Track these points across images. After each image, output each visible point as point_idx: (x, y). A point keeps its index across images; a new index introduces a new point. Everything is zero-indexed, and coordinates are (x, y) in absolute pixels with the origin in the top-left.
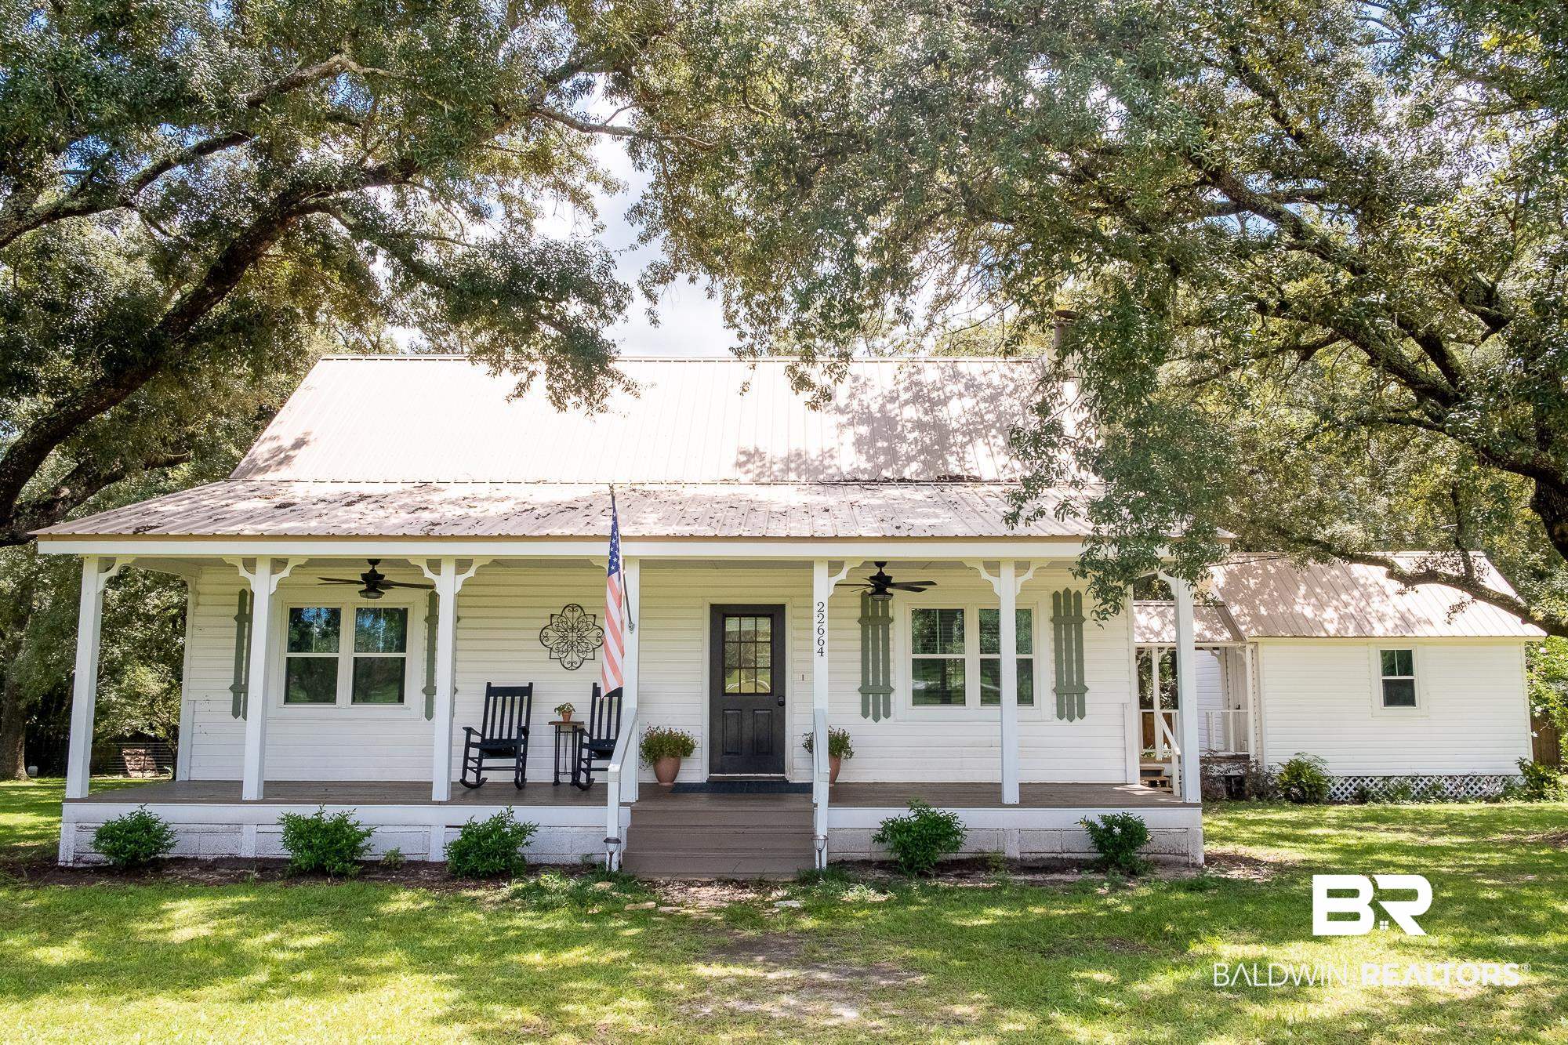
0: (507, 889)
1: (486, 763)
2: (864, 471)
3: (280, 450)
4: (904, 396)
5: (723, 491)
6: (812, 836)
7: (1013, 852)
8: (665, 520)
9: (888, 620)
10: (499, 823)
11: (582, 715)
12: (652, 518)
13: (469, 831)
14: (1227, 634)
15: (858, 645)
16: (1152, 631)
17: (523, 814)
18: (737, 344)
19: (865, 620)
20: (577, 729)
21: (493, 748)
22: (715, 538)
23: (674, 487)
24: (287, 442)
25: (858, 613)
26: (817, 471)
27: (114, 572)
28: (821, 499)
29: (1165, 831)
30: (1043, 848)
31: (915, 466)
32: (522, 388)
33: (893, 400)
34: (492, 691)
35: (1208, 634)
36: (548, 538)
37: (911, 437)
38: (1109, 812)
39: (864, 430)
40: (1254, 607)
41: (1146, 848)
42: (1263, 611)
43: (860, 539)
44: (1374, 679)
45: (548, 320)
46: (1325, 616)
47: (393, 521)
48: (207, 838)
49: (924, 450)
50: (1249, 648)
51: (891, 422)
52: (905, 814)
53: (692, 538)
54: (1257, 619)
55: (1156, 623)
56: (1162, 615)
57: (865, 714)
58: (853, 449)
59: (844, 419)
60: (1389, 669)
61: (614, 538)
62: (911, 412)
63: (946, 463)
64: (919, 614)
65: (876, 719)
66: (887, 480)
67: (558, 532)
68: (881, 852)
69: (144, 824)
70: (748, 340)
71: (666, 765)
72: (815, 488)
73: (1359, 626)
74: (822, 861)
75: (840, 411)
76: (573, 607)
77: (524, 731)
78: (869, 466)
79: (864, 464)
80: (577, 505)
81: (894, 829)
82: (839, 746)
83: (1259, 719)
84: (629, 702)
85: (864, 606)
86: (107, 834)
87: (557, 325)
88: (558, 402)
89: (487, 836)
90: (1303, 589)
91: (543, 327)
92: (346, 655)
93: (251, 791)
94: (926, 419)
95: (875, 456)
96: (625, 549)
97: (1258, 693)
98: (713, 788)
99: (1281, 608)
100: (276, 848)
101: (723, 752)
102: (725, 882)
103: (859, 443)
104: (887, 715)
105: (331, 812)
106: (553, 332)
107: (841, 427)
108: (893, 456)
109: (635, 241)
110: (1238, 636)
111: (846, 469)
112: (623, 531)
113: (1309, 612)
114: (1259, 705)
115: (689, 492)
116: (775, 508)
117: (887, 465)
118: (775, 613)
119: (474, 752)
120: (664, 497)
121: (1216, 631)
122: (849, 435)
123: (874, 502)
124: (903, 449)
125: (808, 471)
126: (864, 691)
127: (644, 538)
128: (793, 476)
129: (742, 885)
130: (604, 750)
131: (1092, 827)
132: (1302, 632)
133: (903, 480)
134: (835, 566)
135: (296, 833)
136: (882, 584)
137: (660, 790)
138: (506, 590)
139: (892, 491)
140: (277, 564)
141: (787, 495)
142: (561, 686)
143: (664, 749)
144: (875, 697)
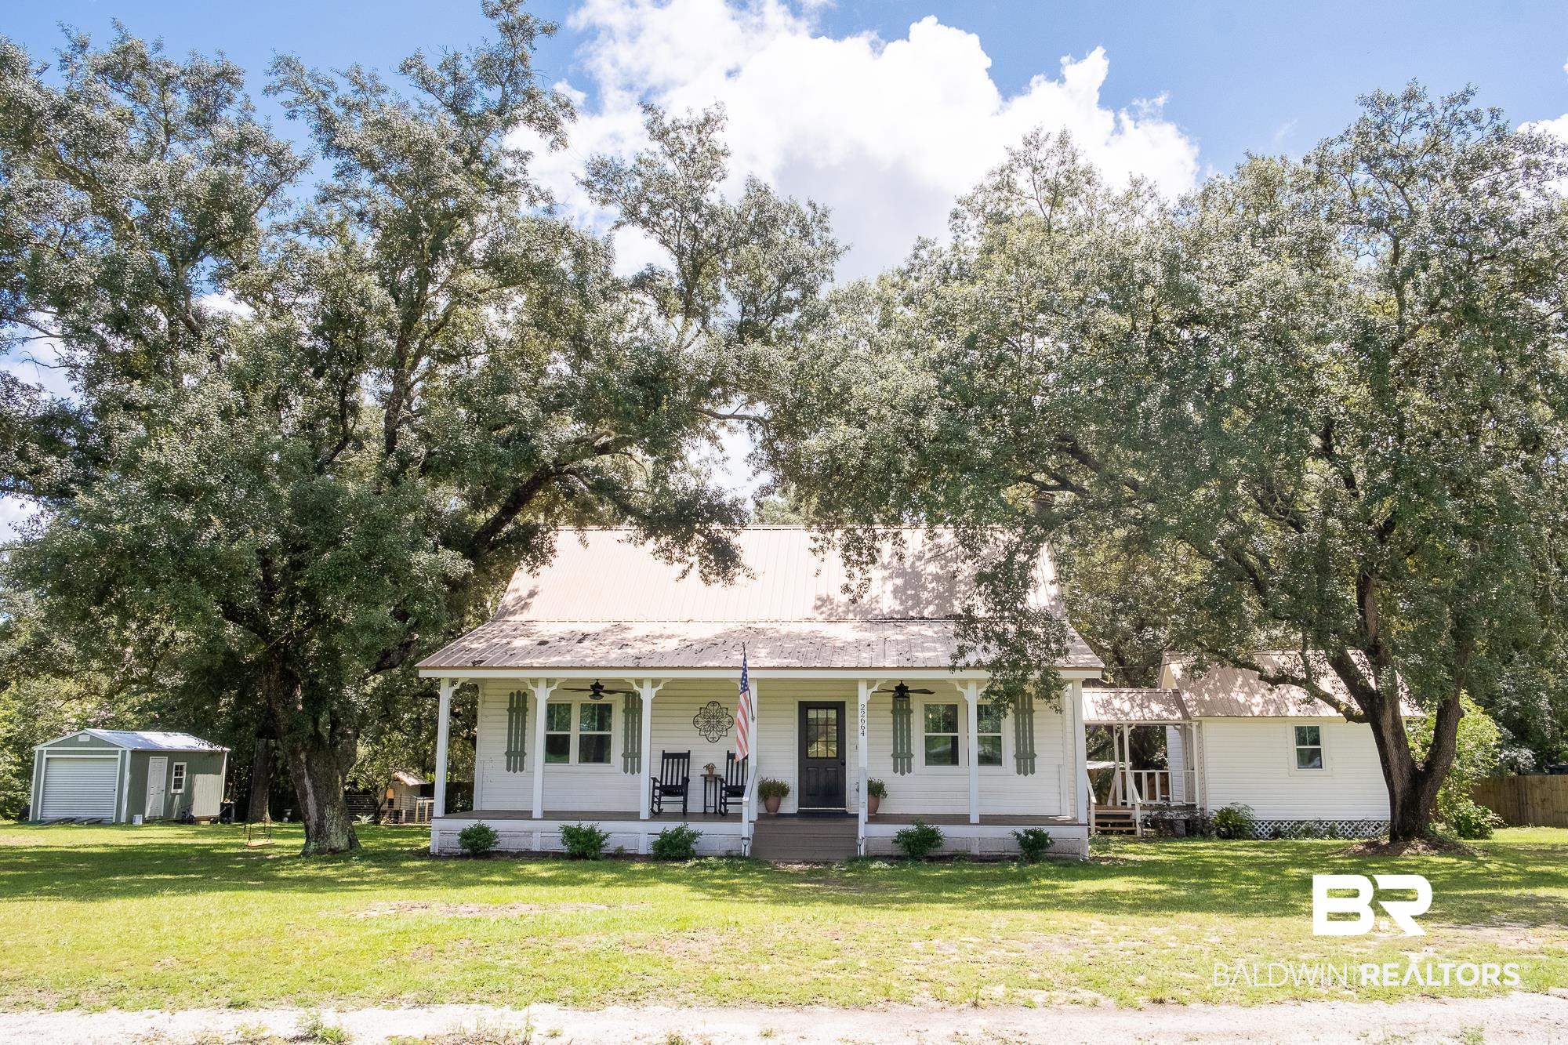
0: (690, 863)
1: (664, 799)
2: (898, 612)
3: (520, 599)
4: (928, 555)
5: (806, 628)
6: (856, 837)
7: (976, 851)
8: (770, 654)
9: (909, 712)
10: (680, 831)
11: (721, 770)
12: (763, 653)
13: (664, 835)
14: (1179, 715)
15: (891, 727)
16: (1123, 712)
17: (693, 827)
18: (814, 545)
19: (894, 712)
20: (717, 778)
21: (668, 790)
22: (801, 668)
23: (774, 625)
24: (524, 593)
25: (891, 707)
26: (867, 612)
27: (457, 687)
28: (867, 635)
29: (1067, 840)
30: (993, 849)
31: (931, 608)
32: (685, 573)
33: (920, 558)
34: (665, 756)
35: (1165, 714)
36: (706, 668)
37: (930, 586)
38: (1029, 828)
39: (899, 581)
40: (1200, 694)
41: (1051, 849)
42: (1207, 697)
43: (884, 668)
44: (1290, 747)
45: (700, 532)
46: (1254, 701)
47: (613, 655)
48: (513, 840)
49: (939, 596)
50: (1195, 724)
51: (918, 575)
52: (911, 828)
53: (788, 668)
54: (1201, 703)
55: (1127, 706)
56: (1132, 700)
57: (895, 771)
58: (891, 596)
59: (886, 573)
60: (1301, 740)
61: (745, 669)
62: (933, 568)
63: (952, 606)
64: (928, 708)
65: (903, 773)
66: (913, 618)
67: (711, 664)
68: (897, 850)
69: (484, 830)
70: (820, 543)
71: (772, 801)
72: (865, 625)
73: (1278, 709)
74: (862, 852)
75: (884, 567)
76: (714, 703)
77: (686, 780)
78: (900, 608)
79: (898, 608)
80: (718, 641)
81: (904, 836)
82: (876, 791)
83: (1202, 778)
84: (752, 763)
85: (894, 704)
86: (465, 836)
87: (706, 537)
88: (705, 579)
89: (676, 837)
90: (1240, 680)
91: (697, 536)
92: (575, 733)
93: (537, 814)
94: (941, 572)
95: (906, 600)
96: (750, 674)
97: (1201, 758)
98: (800, 815)
99: (1221, 695)
100: (557, 845)
101: (807, 794)
102: (806, 863)
103: (896, 591)
104: (909, 771)
105: (586, 825)
106: (702, 539)
107: (884, 579)
108: (916, 599)
109: (750, 475)
110: (1186, 716)
111: (886, 611)
112: (749, 663)
113: (1241, 698)
114: (1202, 767)
115: (784, 629)
116: (839, 644)
117: (912, 608)
118: (839, 707)
119: (657, 792)
120: (769, 633)
121: (1172, 713)
122: (889, 586)
123: (900, 637)
124: (925, 595)
125: (861, 612)
126: (895, 756)
127: (760, 668)
128: (851, 616)
129: (817, 864)
130: (738, 791)
131: (1019, 835)
132: (1234, 713)
133: (922, 618)
134: (871, 683)
135: (570, 835)
136: (902, 691)
137: (769, 816)
138: (673, 692)
139: (914, 628)
140: (550, 682)
141: (846, 632)
142: (708, 754)
143: (771, 792)
144: (901, 759)
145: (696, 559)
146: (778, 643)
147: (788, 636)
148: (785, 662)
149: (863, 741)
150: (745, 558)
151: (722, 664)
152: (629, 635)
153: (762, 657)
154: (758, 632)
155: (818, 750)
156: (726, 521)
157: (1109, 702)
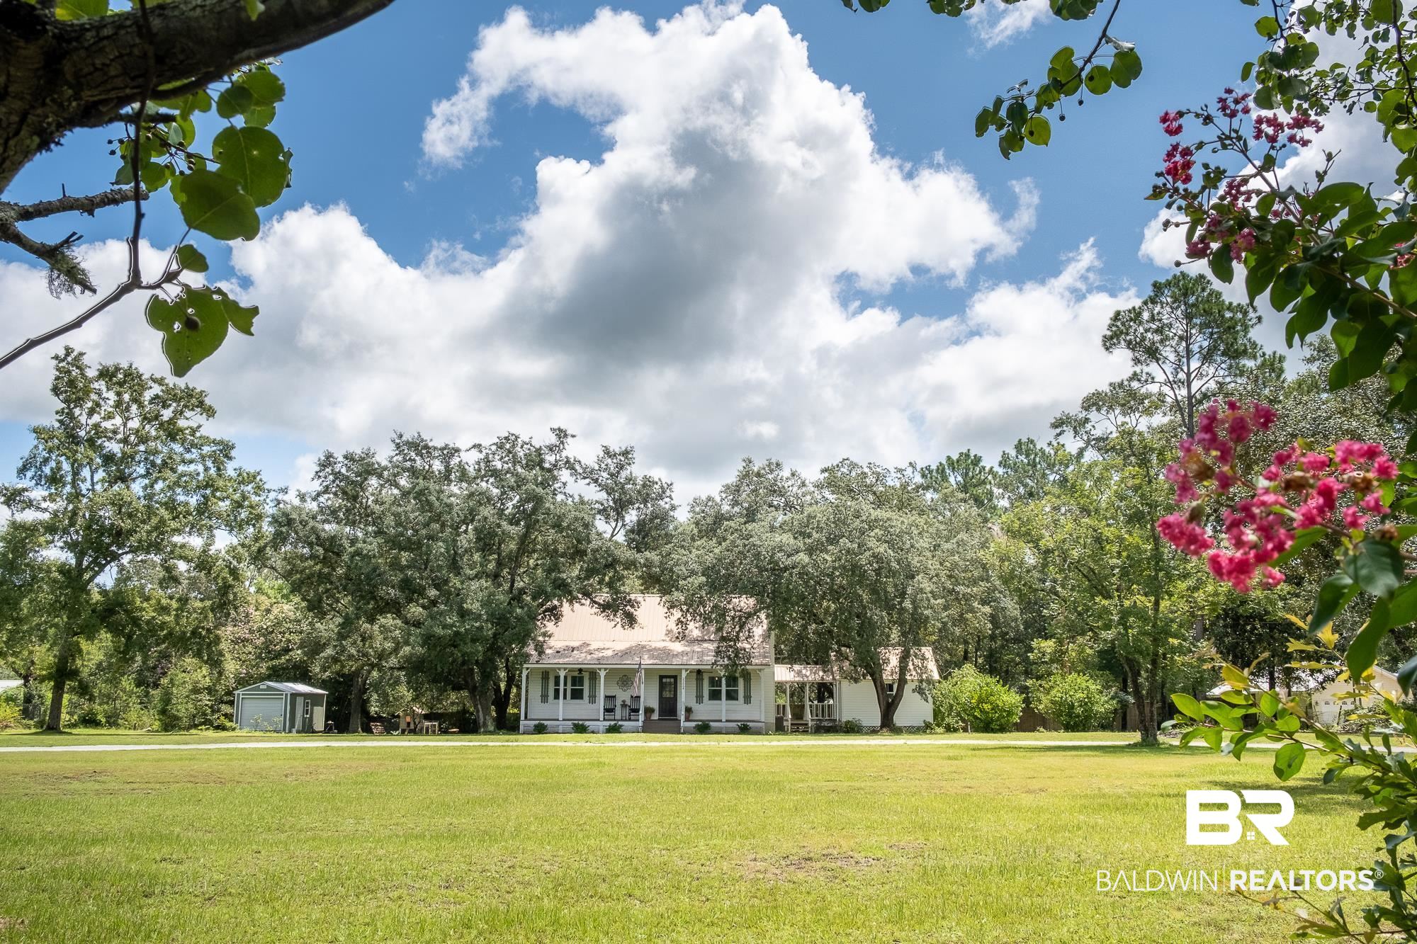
2: (700, 637)
5: (662, 645)
6: (680, 727)
7: (724, 731)
8: (649, 658)
9: (702, 680)
10: (616, 724)
11: (629, 702)
12: (646, 657)
13: (610, 726)
14: (831, 678)
15: (695, 686)
17: (620, 723)
19: (696, 680)
20: (626, 705)
21: (608, 710)
22: (660, 663)
23: (650, 644)
27: (528, 671)
28: (686, 648)
29: (757, 727)
30: (730, 731)
32: (615, 625)
34: (607, 697)
35: (825, 677)
36: (623, 663)
38: (743, 723)
41: (750, 730)
43: (693, 664)
47: (590, 658)
48: (552, 728)
50: (838, 682)
52: (700, 723)
53: (656, 664)
56: (811, 670)
57: (697, 702)
58: (698, 629)
61: (639, 664)
64: (709, 679)
65: (699, 704)
66: (706, 640)
67: (627, 662)
68: (695, 731)
69: (543, 725)
71: (649, 713)
72: (686, 643)
74: (682, 731)
76: (625, 676)
77: (615, 706)
79: (700, 635)
80: (628, 651)
81: (697, 726)
82: (689, 710)
83: (840, 707)
84: (641, 699)
85: (696, 677)
86: (536, 726)
89: (615, 726)
92: (569, 688)
93: (561, 719)
96: (641, 666)
97: (840, 697)
98: (659, 717)
100: (569, 730)
101: (662, 712)
104: (702, 702)
105: (580, 722)
108: (708, 631)
110: (834, 678)
111: (695, 636)
112: (641, 661)
114: (840, 702)
115: (654, 645)
116: (675, 653)
117: (706, 635)
118: (675, 678)
119: (604, 711)
120: (647, 647)
122: (697, 625)
123: (700, 649)
124: (712, 629)
126: (697, 697)
127: (645, 664)
128: (680, 639)
130: (636, 711)
131: (739, 726)
133: (710, 640)
134: (686, 670)
135: (575, 725)
136: (699, 672)
137: (647, 719)
138: (611, 673)
139: (705, 645)
140: (565, 669)
141: (678, 647)
142: (623, 696)
143: (649, 711)
144: (699, 698)
145: (619, 620)
146: (652, 652)
147: (655, 649)
148: (655, 662)
149: (683, 691)
150: (639, 619)
151: (630, 662)
152: (591, 648)
153: (647, 661)
154: (644, 647)
155: (667, 694)
156: (632, 606)
157: (801, 671)
